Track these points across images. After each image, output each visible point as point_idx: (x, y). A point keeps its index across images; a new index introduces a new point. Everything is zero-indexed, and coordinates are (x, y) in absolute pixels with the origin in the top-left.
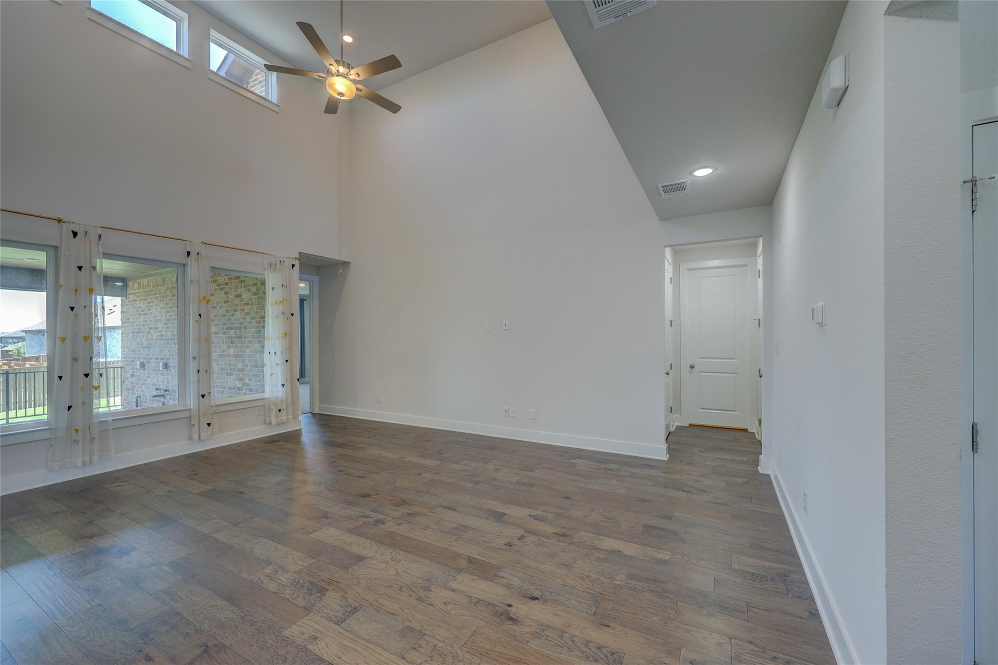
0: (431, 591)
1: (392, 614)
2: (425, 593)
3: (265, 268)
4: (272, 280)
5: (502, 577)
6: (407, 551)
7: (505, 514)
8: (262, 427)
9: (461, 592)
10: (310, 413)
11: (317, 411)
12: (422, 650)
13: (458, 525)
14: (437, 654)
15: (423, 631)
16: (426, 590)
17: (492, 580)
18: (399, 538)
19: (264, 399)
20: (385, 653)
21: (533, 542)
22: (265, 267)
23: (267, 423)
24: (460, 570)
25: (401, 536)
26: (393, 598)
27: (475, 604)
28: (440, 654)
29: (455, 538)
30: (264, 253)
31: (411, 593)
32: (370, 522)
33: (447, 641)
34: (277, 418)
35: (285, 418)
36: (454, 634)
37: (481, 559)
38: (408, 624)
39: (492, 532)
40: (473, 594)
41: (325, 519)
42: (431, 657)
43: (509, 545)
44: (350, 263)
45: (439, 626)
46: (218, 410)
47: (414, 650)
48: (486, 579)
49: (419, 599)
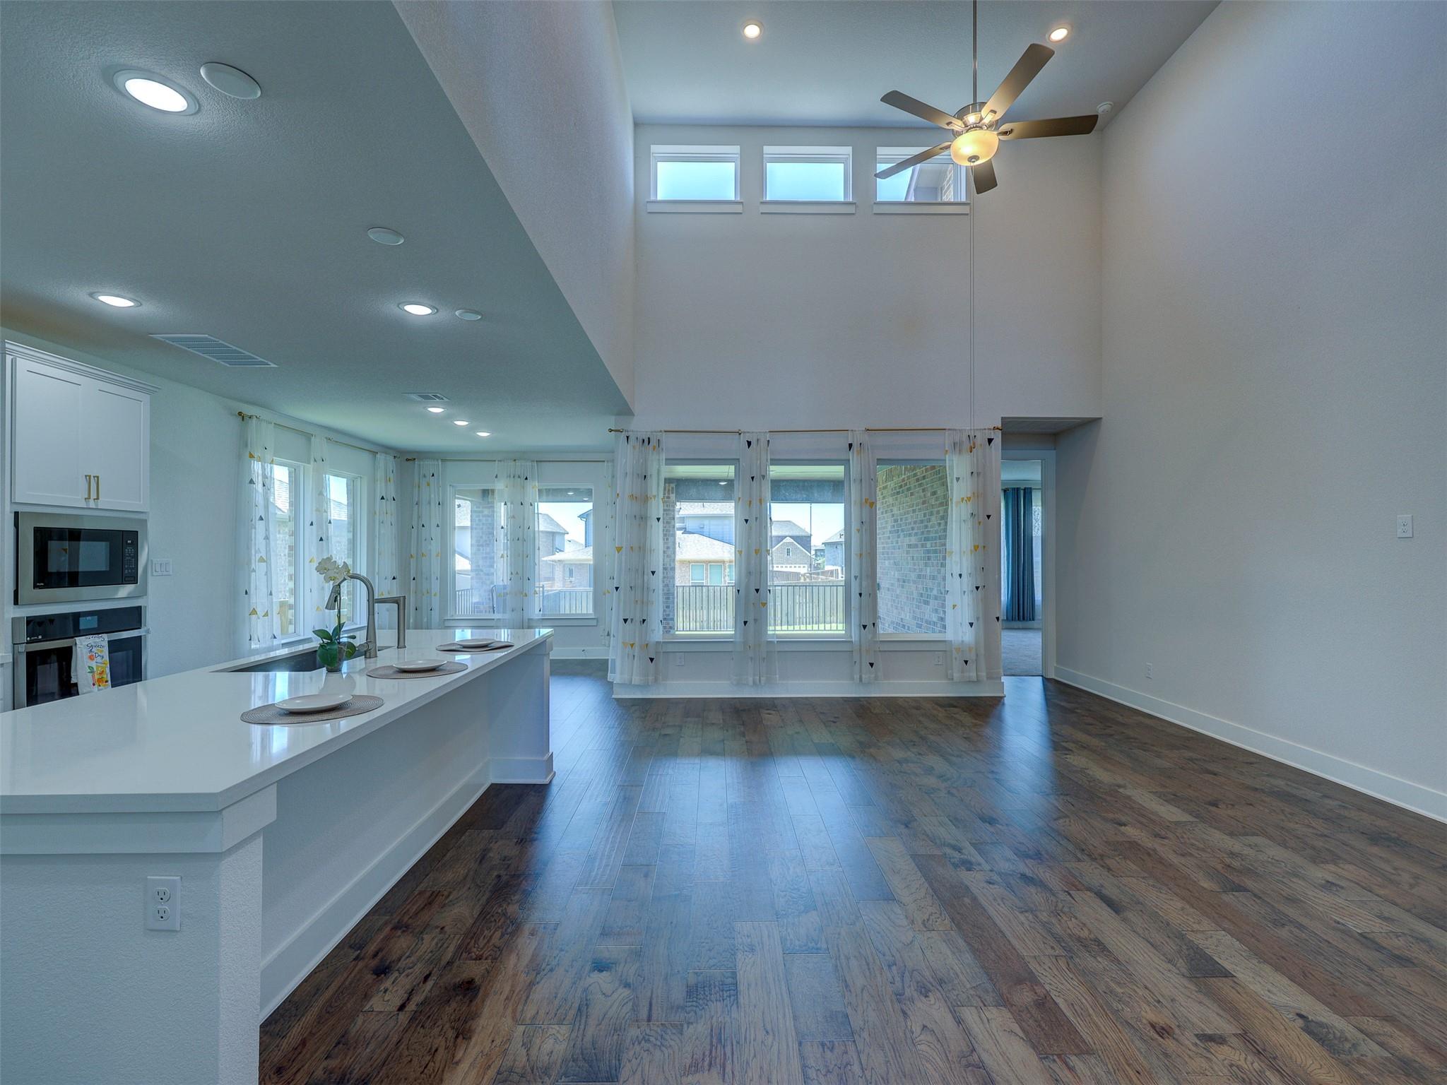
0: (926, 996)
1: (847, 986)
2: (915, 994)
3: (947, 451)
4: (959, 467)
5: (1071, 1069)
6: (958, 926)
7: (1227, 974)
8: (943, 681)
9: (967, 1032)
10: (1042, 676)
11: (1052, 675)
12: (828, 1053)
13: (1092, 936)
14: (838, 1075)
15: (856, 1037)
16: (921, 993)
17: (1043, 1056)
18: (967, 900)
19: (945, 641)
20: (790, 1020)
21: (1231, 1065)
22: (947, 449)
23: (949, 677)
24: (1004, 1002)
25: (974, 899)
26: (869, 969)
27: (969, 1065)
28: (841, 1079)
29: (1059, 951)
30: (945, 429)
31: (897, 979)
32: (953, 858)
33: (868, 1073)
34: (962, 672)
35: (973, 675)
36: (888, 1073)
37: (1069, 1014)
38: (849, 1011)
39: (1150, 986)
40: (984, 1050)
41: (903, 827)
42: (828, 1071)
43: (1163, 1031)
44: (1101, 418)
45: (882, 1048)
46: (885, 647)
47: (820, 1047)
48: (1034, 1047)
49: (899, 996)
